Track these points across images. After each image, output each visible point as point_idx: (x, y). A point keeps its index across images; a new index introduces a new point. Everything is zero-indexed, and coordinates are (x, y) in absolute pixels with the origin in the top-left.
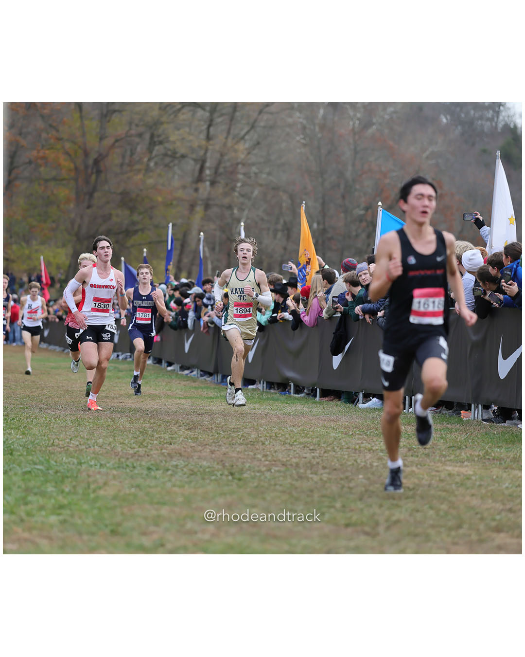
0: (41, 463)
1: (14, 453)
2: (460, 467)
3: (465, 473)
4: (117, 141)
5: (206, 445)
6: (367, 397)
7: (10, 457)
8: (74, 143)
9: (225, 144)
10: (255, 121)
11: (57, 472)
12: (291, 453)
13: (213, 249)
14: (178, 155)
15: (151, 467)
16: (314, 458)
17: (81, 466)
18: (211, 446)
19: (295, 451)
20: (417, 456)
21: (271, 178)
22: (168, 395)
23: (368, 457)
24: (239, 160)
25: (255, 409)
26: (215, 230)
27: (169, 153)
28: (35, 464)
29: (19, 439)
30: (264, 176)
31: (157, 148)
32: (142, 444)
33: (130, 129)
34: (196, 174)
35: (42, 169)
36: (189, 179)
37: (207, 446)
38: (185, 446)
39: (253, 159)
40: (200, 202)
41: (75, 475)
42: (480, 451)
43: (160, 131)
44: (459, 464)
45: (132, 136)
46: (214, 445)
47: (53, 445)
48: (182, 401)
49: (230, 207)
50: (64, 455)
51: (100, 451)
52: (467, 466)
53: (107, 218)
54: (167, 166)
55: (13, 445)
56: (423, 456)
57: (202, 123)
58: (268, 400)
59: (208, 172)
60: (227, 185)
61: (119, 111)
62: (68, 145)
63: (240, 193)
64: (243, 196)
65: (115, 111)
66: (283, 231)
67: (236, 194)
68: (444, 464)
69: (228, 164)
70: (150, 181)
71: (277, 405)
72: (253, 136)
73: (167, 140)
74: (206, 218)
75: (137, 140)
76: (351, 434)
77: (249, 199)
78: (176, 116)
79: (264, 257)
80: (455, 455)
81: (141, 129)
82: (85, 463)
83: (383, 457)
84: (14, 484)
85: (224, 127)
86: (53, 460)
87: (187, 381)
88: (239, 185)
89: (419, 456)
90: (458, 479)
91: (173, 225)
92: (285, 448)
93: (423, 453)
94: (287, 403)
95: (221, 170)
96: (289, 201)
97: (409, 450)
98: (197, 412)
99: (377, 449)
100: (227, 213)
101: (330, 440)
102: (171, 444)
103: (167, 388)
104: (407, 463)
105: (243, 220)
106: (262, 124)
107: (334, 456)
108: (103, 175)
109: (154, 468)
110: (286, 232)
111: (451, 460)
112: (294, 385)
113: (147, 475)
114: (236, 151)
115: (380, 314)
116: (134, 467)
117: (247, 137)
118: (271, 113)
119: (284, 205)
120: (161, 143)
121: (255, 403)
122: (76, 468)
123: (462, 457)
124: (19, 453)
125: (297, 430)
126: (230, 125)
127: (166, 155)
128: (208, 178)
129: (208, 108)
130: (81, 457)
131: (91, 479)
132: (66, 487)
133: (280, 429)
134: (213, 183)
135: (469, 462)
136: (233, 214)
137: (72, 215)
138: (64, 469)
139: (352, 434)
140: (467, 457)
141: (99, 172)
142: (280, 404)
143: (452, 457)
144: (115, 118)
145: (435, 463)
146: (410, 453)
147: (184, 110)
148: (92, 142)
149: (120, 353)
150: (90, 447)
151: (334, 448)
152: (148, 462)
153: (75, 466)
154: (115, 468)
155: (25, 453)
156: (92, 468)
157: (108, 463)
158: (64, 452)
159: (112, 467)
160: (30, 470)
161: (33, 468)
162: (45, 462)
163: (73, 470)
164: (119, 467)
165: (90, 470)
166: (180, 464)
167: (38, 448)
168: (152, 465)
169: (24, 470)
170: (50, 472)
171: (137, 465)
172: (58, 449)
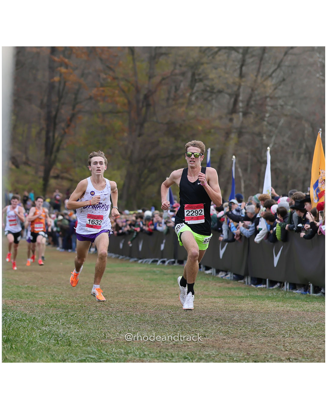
1: (72, 344)
4: (163, 79)
5: (235, 337)
7: (69, 348)
8: (127, 81)
9: (255, 81)
10: (281, 61)
13: (245, 170)
14: (215, 91)
15: (188, 356)
17: (128, 356)
18: (239, 339)
19: (311, 342)
21: (295, 109)
22: (205, 295)
24: (267, 95)
25: (279, 307)
26: (247, 154)
27: (208, 89)
28: (89, 354)
29: (77, 332)
30: (289, 107)
31: (197, 84)
33: (175, 69)
34: (231, 106)
35: (101, 103)
36: (225, 111)
37: (236, 339)
38: (217, 338)
39: (279, 93)
40: (234, 130)
43: (200, 71)
45: (176, 75)
48: (217, 300)
49: (260, 134)
50: (114, 346)
51: (144, 342)
53: (155, 144)
54: (206, 99)
57: (236, 63)
58: (290, 299)
59: (241, 105)
60: (257, 115)
61: (166, 54)
62: (122, 83)
63: (268, 123)
64: (270, 124)
65: (162, 54)
66: (305, 154)
67: (265, 123)
69: (258, 98)
70: (192, 113)
71: (297, 303)
72: (280, 74)
73: (206, 77)
74: (239, 144)
75: (180, 78)
77: (276, 127)
78: (213, 58)
79: (289, 177)
81: (184, 69)
82: (131, 352)
85: (255, 66)
86: (104, 350)
87: (222, 282)
88: (267, 115)
91: (211, 150)
94: (306, 301)
95: (252, 103)
96: (311, 129)
98: (228, 309)
100: (257, 139)
102: (205, 337)
103: (204, 289)
105: (271, 145)
106: (287, 63)
108: (152, 109)
109: (189, 358)
110: (308, 155)
112: (313, 285)
114: (265, 87)
116: (173, 357)
117: (274, 75)
118: (295, 54)
119: (306, 132)
120: (201, 80)
121: (279, 301)
122: (123, 357)
124: (76, 345)
125: (313, 324)
126: (260, 64)
127: (205, 90)
128: (241, 110)
129: (241, 51)
130: (128, 348)
133: (299, 323)
134: (245, 114)
136: (262, 140)
137: (126, 143)
138: (114, 358)
141: (148, 105)
142: (300, 302)
144: (162, 60)
147: (220, 53)
148: (142, 80)
149: (165, 259)
152: (185, 352)
153: (123, 355)
154: (156, 358)
155: (81, 345)
156: (137, 357)
157: (151, 353)
158: (114, 343)
159: (153, 356)
160: (85, 358)
161: (87, 357)
162: (97, 352)
163: (121, 359)
164: (160, 356)
165: (135, 359)
166: (211, 354)
167: (92, 340)
168: (187, 355)
169: (79, 359)
170: (101, 361)
171: (175, 355)
172: (109, 341)
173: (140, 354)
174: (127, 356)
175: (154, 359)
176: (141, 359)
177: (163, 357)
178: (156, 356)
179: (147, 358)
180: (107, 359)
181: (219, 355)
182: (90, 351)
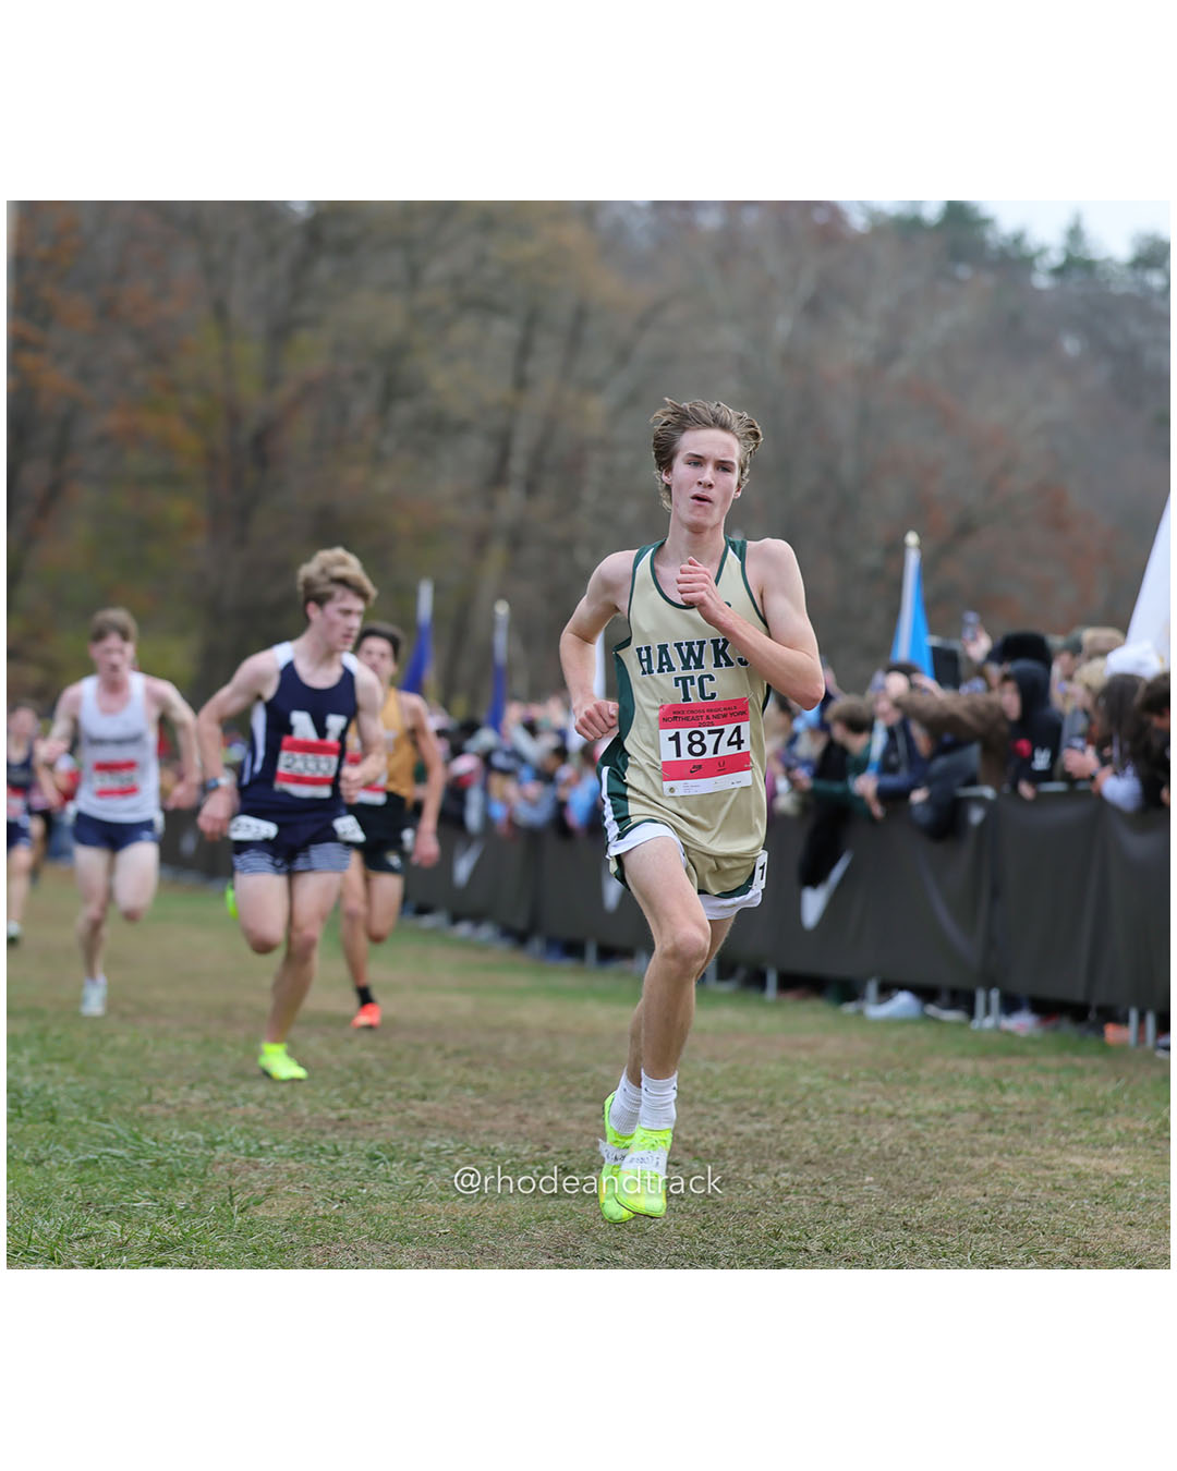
0: (119, 1141)
1: (59, 1117)
2: (1100, 1157)
3: (1114, 1172)
5: (508, 1101)
6: (886, 991)
7: (50, 1127)
8: (205, 394)
9: (559, 399)
10: (628, 345)
11: (158, 1163)
12: (708, 1123)
15: (378, 1153)
16: (759, 1134)
17: (215, 1150)
18: (517, 1105)
19: (715, 1117)
20: (1002, 1132)
23: (886, 1134)
24: (590, 438)
27: (428, 420)
28: (108, 1145)
29: (72, 1084)
31: (400, 406)
32: (357, 1099)
35: (132, 457)
36: (475, 480)
37: (511, 1106)
38: (458, 1105)
41: (202, 1171)
42: (1148, 1120)
44: (1099, 1151)
45: (341, 379)
46: (525, 1101)
47: (148, 1100)
49: (568, 547)
50: (176, 1123)
51: (258, 1114)
52: (1118, 1155)
54: (421, 448)
55: (57, 1099)
56: (1016, 1131)
59: (517, 464)
60: (561, 493)
62: (192, 400)
64: (602, 519)
68: (1063, 1149)
69: (565, 448)
70: (384, 485)
73: (422, 387)
75: (353, 388)
76: (846, 1076)
80: (1091, 1129)
81: (363, 364)
82: (222, 1142)
83: (923, 1133)
84: (59, 1192)
85: (556, 360)
86: (148, 1135)
87: (466, 952)
88: (590, 496)
89: (1007, 1130)
90: (1096, 1187)
91: (437, 590)
92: (692, 1111)
93: (1016, 1125)
95: (549, 461)
97: (985, 1116)
99: (907, 1117)
100: (562, 560)
101: (798, 1093)
102: (426, 1099)
104: (977, 1147)
106: (645, 354)
107: (806, 1131)
108: (275, 471)
109: (384, 1158)
111: (1081, 1141)
113: (367, 1172)
114: (582, 415)
115: (918, 796)
116: (338, 1154)
120: (409, 395)
122: (202, 1153)
123: (1108, 1134)
124: (71, 1119)
125: (720, 1067)
127: (419, 424)
130: (215, 1130)
131: (236, 1182)
132: (179, 1198)
134: (531, 488)
135: (1122, 1147)
136: (573, 560)
138: (175, 1157)
139: (850, 1080)
140: (1119, 1134)
141: (264, 463)
143: (1084, 1135)
144: (304, 338)
145: (1043, 1147)
146: (986, 1125)
148: (250, 393)
150: (235, 1105)
151: (806, 1111)
152: (371, 1141)
153: (200, 1150)
154: (293, 1156)
155: (84, 1120)
156: (240, 1155)
157: (278, 1144)
158: (174, 1115)
159: (284, 1153)
160: (96, 1157)
161: (102, 1154)
162: (130, 1140)
163: (196, 1160)
164: (302, 1153)
165: (234, 1160)
166: (444, 1146)
167: (115, 1106)
168: (379, 1150)
169: (81, 1158)
170: (142, 1164)
171: (344, 1149)
172: (161, 1110)
173: (247, 1146)
174: (213, 1153)
175: (288, 1162)
176: (252, 1159)
177: (312, 1155)
178: (292, 1152)
179: (267, 1158)
180: (158, 1160)
181: (464, 1148)
182: (109, 1137)
